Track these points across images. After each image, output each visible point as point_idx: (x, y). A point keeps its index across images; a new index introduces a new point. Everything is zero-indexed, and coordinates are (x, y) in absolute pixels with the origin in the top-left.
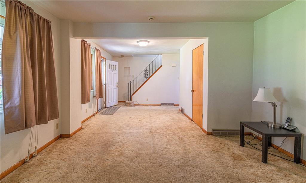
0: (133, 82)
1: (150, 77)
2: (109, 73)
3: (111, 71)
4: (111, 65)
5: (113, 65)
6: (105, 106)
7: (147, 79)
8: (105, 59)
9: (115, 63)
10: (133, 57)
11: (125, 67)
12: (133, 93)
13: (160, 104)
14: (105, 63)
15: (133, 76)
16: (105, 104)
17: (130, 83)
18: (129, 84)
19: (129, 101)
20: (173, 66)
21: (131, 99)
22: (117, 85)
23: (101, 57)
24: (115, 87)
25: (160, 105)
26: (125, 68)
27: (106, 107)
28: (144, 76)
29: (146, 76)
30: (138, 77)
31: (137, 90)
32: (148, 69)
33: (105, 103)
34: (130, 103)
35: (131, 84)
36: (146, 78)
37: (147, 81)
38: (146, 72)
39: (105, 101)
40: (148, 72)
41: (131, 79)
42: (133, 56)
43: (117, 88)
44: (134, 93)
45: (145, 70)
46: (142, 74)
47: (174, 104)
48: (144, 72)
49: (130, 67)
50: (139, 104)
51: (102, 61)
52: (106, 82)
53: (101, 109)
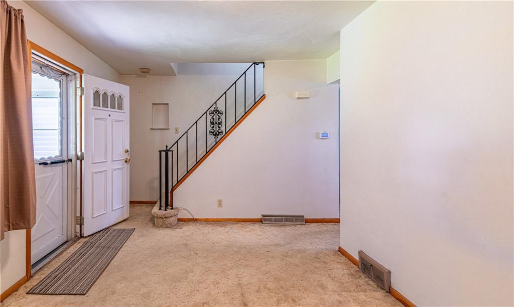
0: (174, 148)
1: (228, 133)
2: (96, 119)
3: (103, 112)
4: (101, 93)
5: (109, 94)
6: (78, 230)
7: (220, 137)
8: (81, 71)
9: (122, 90)
10: (175, 75)
11: (153, 104)
12: (175, 182)
13: (260, 217)
14: (78, 85)
15: (177, 130)
16: (78, 226)
17: (167, 152)
18: (163, 154)
19: (163, 208)
20: (298, 98)
21: (168, 204)
22: (127, 156)
23: (28, 46)
24: (118, 165)
25: (260, 221)
26: (154, 106)
27: (81, 237)
28: (209, 128)
29: (216, 128)
30: (192, 134)
31: (189, 173)
32: (221, 107)
33: (80, 221)
34: (165, 218)
35: (170, 153)
36: (216, 135)
37: (217, 144)
38: (216, 117)
39: (78, 215)
40: (223, 117)
41: (169, 139)
42: (176, 72)
43: (127, 166)
44: (179, 182)
45: (212, 109)
46: (201, 124)
47: (305, 217)
48: (209, 117)
49: (167, 104)
50: (196, 217)
51: (69, 78)
52: (83, 151)
53: (67, 242)
